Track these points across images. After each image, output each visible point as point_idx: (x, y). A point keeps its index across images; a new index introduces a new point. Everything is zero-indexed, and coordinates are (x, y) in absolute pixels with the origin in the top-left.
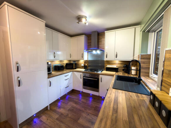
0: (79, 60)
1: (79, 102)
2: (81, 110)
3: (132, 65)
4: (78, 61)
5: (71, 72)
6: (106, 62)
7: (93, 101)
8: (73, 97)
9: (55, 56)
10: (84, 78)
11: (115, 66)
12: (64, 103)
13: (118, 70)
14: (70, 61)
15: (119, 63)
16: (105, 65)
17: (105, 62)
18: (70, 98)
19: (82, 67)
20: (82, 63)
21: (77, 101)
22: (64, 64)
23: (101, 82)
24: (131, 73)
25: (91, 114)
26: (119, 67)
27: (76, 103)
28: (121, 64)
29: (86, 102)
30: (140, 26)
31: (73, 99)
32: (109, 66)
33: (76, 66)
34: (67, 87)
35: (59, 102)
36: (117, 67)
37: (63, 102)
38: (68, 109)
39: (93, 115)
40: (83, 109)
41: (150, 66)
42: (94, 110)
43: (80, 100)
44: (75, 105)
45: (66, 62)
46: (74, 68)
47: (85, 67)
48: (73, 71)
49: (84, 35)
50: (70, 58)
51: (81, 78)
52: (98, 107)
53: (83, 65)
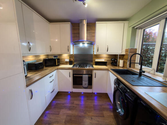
0: (62, 54)
1: (74, 107)
2: (81, 115)
3: (120, 58)
4: (60, 55)
5: (55, 70)
6: (95, 56)
7: (87, 100)
8: (62, 101)
9: (30, 48)
10: (74, 75)
11: (103, 60)
12: (54, 114)
13: (107, 64)
14: (48, 55)
15: (107, 57)
16: (94, 59)
17: (93, 56)
18: (58, 104)
19: (65, 63)
20: (66, 57)
21: (69, 105)
22: (40, 60)
23: (95, 77)
24: (119, 65)
25: (94, 116)
26: (108, 61)
27: (70, 109)
28: (108, 57)
29: (81, 103)
30: (128, 22)
31: (63, 104)
32: (97, 60)
33: (59, 62)
34: (53, 91)
35: (46, 116)
36: (105, 60)
37: (52, 114)
38: (64, 121)
39: (96, 116)
40: (82, 113)
41: (135, 58)
42: (94, 110)
43: (73, 103)
44: (70, 112)
45: (42, 57)
46: (57, 64)
47: (70, 63)
48: (57, 69)
49: (70, 23)
50: (50, 52)
51: (70, 77)
52: (95, 105)
53: (67, 60)
